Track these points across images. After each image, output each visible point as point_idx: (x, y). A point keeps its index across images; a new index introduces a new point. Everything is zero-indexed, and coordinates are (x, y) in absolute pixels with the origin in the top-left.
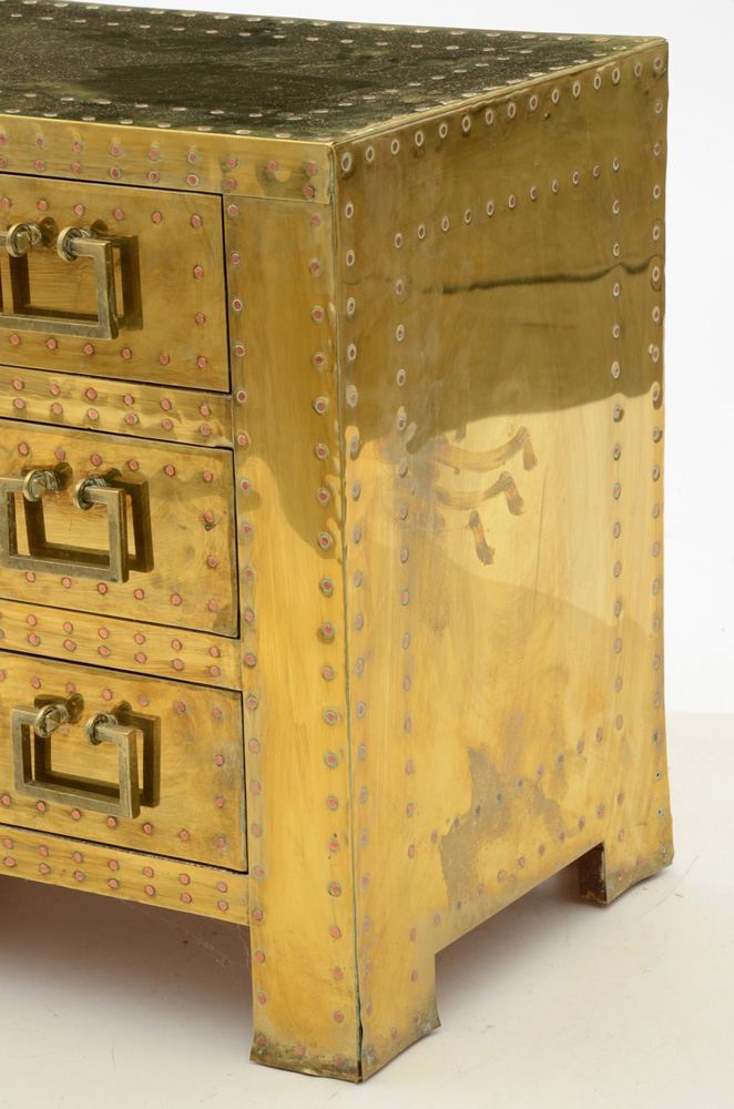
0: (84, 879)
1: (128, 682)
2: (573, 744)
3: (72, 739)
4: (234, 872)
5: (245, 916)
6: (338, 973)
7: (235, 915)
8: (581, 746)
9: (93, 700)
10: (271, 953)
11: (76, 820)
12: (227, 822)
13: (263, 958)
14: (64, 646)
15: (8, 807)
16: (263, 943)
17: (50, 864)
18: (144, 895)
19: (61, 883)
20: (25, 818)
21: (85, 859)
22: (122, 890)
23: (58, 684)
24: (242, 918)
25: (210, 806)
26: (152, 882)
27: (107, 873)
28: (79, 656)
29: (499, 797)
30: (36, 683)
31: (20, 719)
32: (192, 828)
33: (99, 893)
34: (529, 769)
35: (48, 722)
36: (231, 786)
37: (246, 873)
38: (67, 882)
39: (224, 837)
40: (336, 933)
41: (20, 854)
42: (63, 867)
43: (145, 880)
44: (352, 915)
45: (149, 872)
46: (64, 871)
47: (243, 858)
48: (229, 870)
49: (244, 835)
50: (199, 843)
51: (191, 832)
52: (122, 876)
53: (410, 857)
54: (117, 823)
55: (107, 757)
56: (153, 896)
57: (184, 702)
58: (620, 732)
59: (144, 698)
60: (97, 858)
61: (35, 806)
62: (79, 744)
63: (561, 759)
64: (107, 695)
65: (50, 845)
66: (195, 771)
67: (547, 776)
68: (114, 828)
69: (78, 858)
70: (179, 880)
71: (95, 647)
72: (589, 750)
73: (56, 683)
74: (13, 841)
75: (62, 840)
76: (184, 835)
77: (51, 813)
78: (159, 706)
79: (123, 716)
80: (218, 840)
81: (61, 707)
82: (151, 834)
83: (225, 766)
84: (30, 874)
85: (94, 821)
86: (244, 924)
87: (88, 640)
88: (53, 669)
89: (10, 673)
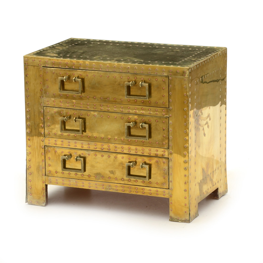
0: (138, 192)
1: (147, 158)
2: (215, 170)
3: (136, 168)
4: (166, 189)
5: (168, 196)
6: (186, 205)
7: (167, 196)
8: (216, 169)
9: (140, 161)
10: (173, 202)
11: (136, 182)
12: (165, 180)
13: (171, 203)
14: (135, 152)
15: (123, 181)
16: (172, 200)
17: (131, 190)
18: (149, 194)
19: (133, 193)
20: (126, 182)
21: (138, 189)
22: (145, 194)
23: (134, 159)
24: (168, 197)
25: (162, 178)
26: (151, 192)
27: (142, 191)
28: (138, 153)
29: (206, 177)
30: (129, 159)
31: (127, 165)
32: (159, 182)
33: (140, 194)
34: (209, 173)
35: (133, 165)
36: (166, 174)
37: (169, 189)
38: (134, 193)
39: (165, 183)
40: (185, 198)
41: (125, 189)
42: (134, 190)
43: (149, 192)
44: (188, 194)
45: (150, 190)
46: (134, 191)
47: (168, 186)
48: (165, 189)
49: (168, 183)
50: (160, 184)
51: (158, 183)
52: (145, 191)
53: (195, 186)
54: (144, 182)
55: (143, 171)
56: (151, 194)
57: (158, 160)
58: (221, 168)
59: (150, 160)
60: (140, 188)
61: (128, 180)
62: (137, 169)
63: (213, 172)
64: (143, 160)
65: (131, 187)
66: (159, 172)
67: (212, 174)
68: (144, 183)
69: (136, 188)
70: (156, 191)
71: (141, 152)
72: (217, 171)
73: (133, 158)
74: (124, 187)
75: (133, 186)
76: (157, 183)
77: (131, 181)
78: (153, 161)
79: (145, 163)
80: (163, 184)
81: (134, 162)
82: (151, 184)
83: (165, 171)
84: (127, 192)
85: (140, 182)
86: (168, 198)
87: (140, 151)
88: (133, 156)
89: (124, 157)
